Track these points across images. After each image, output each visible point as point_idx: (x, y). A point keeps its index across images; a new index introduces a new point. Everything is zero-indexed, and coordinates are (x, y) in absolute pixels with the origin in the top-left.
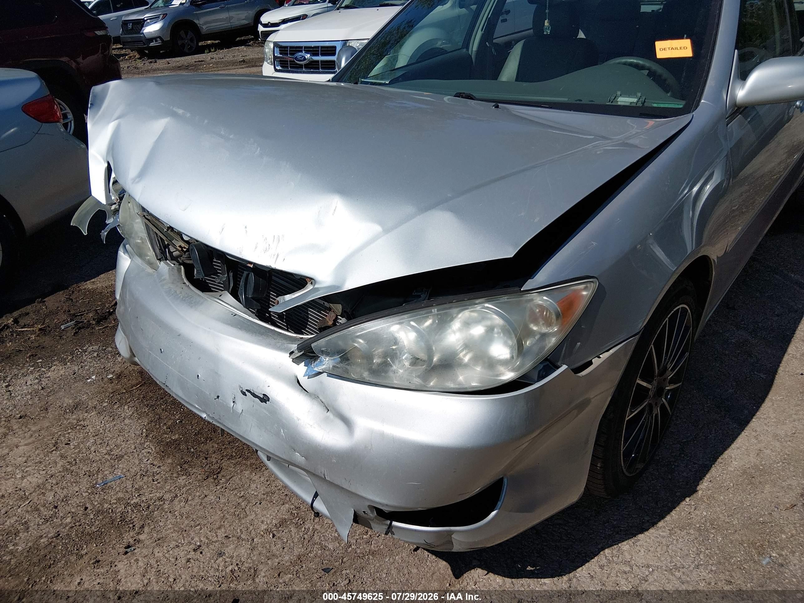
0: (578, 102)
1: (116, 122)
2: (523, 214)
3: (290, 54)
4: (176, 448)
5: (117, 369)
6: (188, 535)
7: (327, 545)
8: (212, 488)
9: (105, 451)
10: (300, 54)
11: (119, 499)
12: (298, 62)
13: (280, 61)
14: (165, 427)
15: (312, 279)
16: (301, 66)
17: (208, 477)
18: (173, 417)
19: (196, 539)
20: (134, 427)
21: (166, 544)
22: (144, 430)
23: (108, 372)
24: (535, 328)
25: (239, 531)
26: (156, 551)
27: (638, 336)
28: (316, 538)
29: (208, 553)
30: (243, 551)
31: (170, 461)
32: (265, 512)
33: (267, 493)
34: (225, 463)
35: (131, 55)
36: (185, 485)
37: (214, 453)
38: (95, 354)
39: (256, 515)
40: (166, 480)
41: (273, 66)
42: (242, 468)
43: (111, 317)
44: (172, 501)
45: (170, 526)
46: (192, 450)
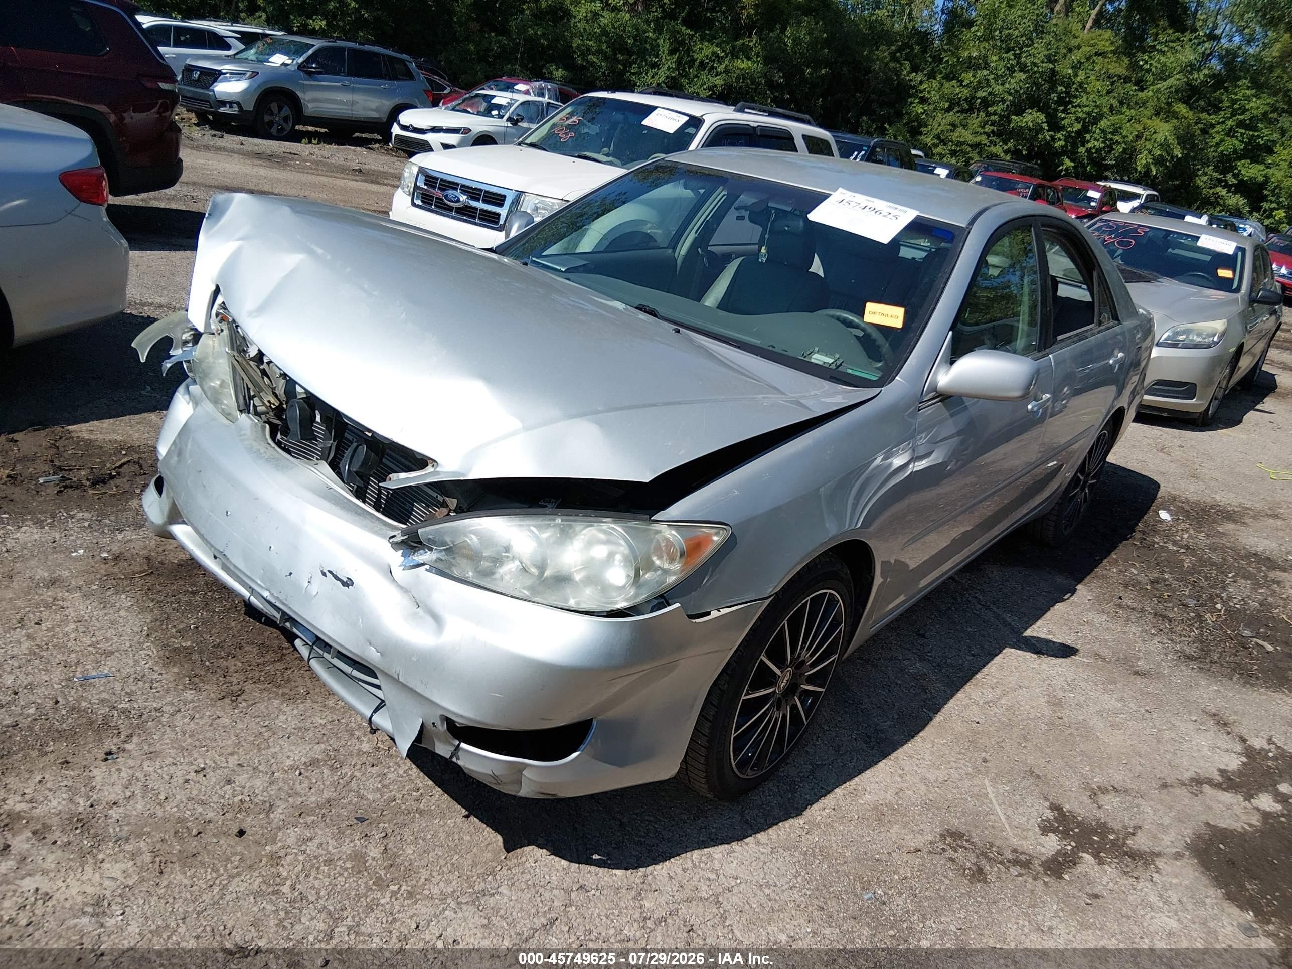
0: (771, 348)
1: (238, 243)
2: (669, 444)
3: (439, 188)
4: (185, 657)
5: (116, 548)
6: (190, 755)
7: (365, 794)
8: (228, 709)
9: (89, 642)
10: (454, 192)
11: (102, 700)
12: (448, 202)
13: (423, 194)
14: (174, 630)
15: (435, 461)
16: (450, 209)
17: (224, 697)
18: (186, 621)
19: (200, 760)
20: (131, 622)
21: (159, 760)
22: (146, 628)
23: (102, 549)
24: (658, 562)
25: (256, 761)
26: (146, 764)
27: (768, 602)
28: (353, 785)
29: (213, 777)
30: (259, 784)
31: (176, 670)
32: (293, 748)
33: (300, 729)
34: (248, 687)
35: (184, 116)
36: (192, 701)
37: (236, 672)
38: (86, 524)
39: (282, 748)
40: (168, 691)
41: (410, 198)
42: (271, 695)
43: (111, 482)
44: (172, 715)
45: (167, 741)
46: (207, 663)
